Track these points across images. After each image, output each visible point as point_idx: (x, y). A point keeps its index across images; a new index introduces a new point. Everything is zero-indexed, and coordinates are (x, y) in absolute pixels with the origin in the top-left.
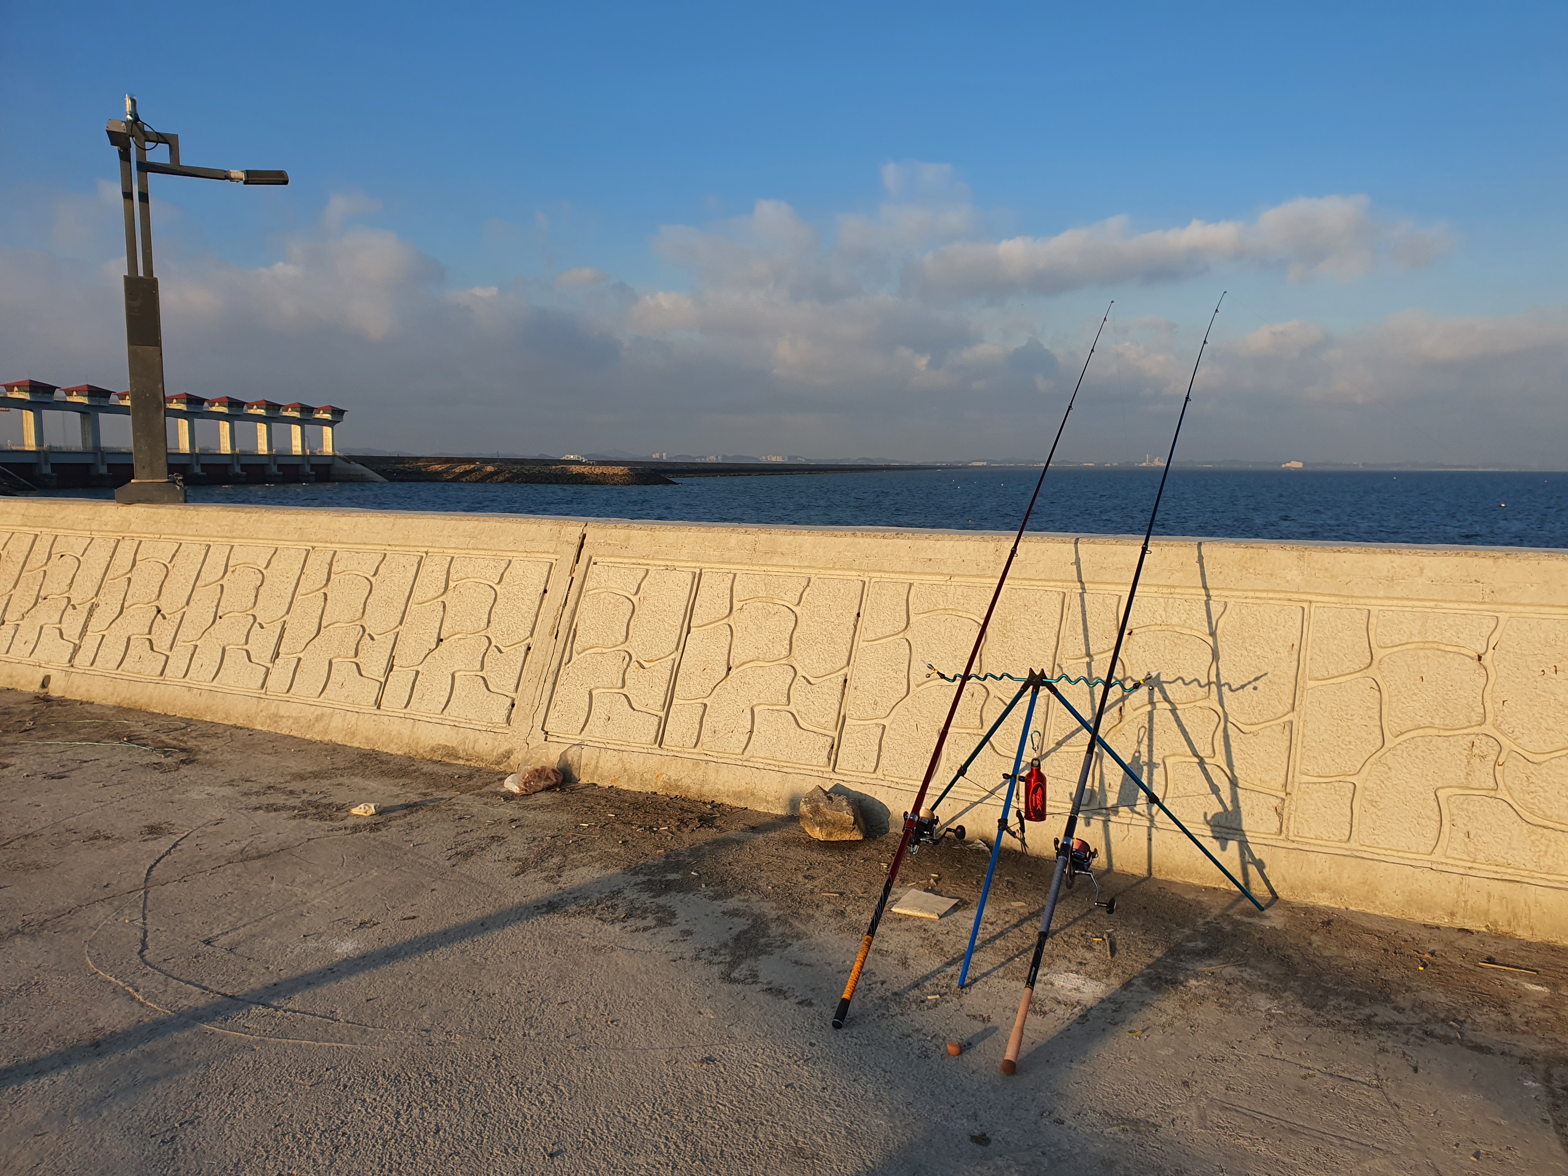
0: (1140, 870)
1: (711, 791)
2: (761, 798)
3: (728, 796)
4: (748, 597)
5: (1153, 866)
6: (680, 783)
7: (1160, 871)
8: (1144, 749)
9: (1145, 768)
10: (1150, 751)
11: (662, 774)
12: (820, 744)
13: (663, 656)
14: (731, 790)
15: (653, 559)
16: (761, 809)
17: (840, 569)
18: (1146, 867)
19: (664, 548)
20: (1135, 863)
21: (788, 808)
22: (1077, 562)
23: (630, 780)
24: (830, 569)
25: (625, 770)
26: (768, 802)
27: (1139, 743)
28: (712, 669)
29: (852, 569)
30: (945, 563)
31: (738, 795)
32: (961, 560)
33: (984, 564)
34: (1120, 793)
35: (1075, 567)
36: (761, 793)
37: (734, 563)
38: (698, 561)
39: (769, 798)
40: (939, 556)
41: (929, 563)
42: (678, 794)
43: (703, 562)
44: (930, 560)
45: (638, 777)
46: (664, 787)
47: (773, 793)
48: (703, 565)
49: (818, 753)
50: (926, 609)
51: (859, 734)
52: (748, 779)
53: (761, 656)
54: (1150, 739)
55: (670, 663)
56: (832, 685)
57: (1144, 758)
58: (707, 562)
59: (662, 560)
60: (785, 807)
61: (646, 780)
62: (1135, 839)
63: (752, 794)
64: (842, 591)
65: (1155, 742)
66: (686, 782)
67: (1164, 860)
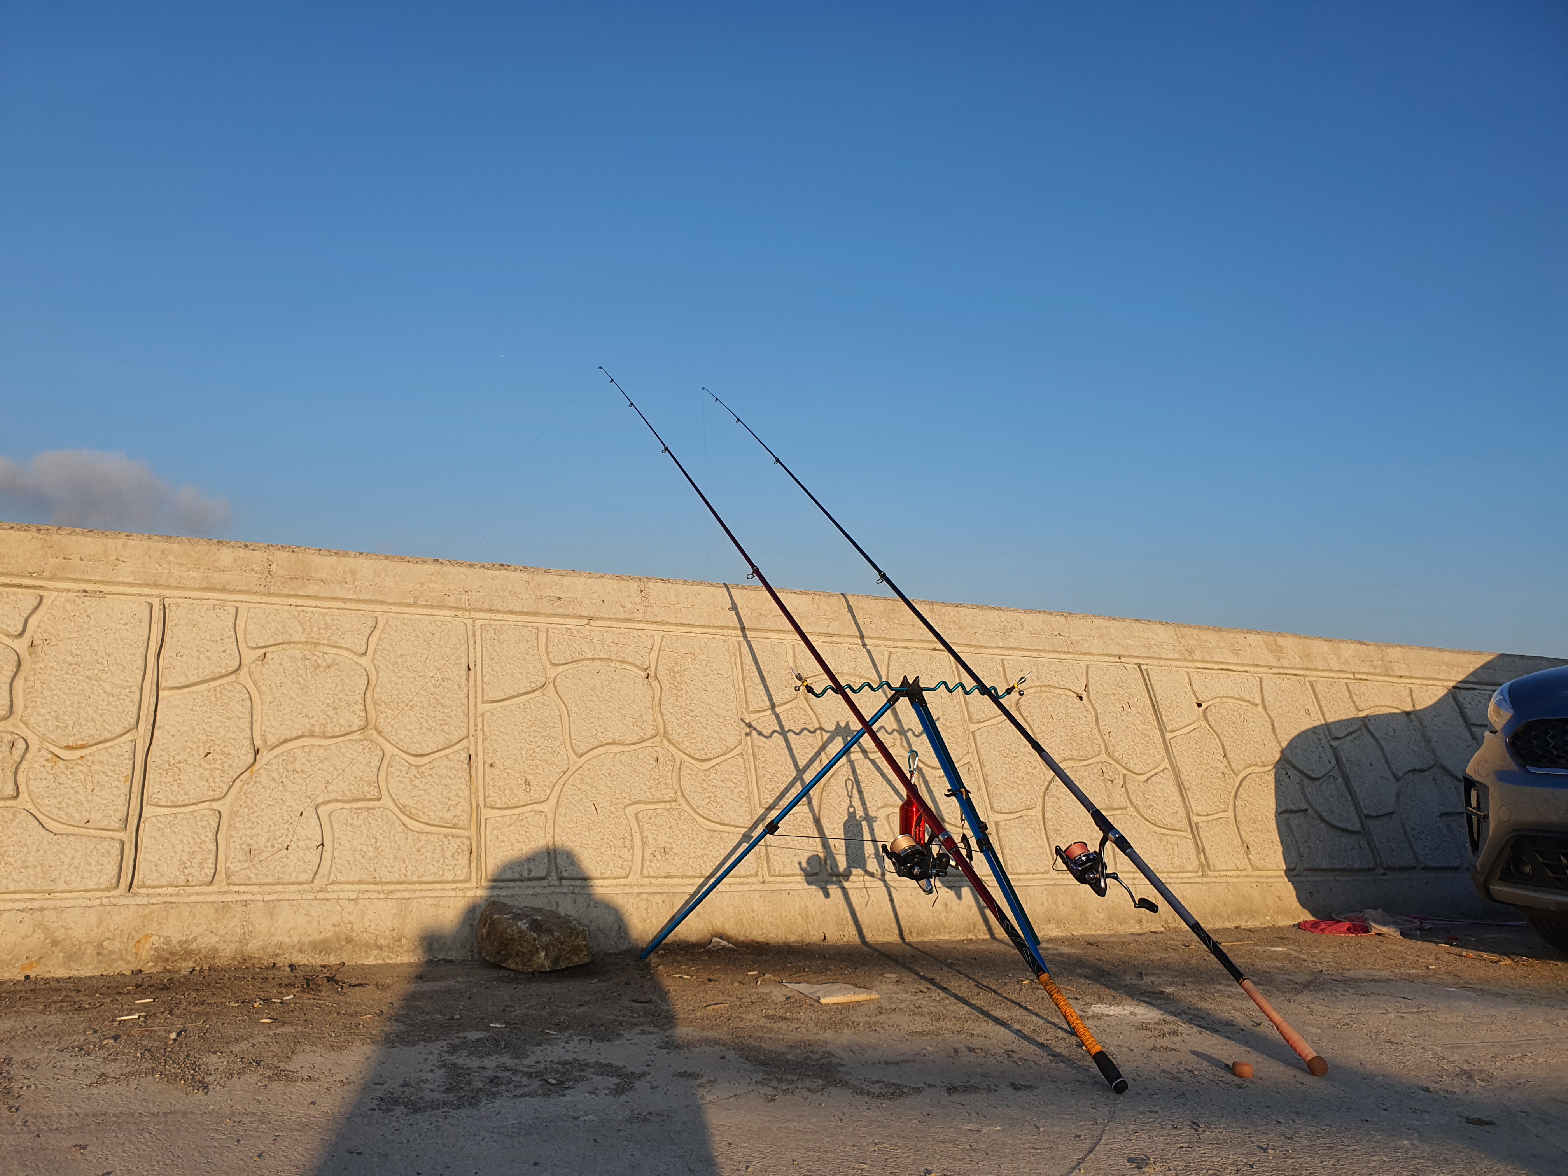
0: (893, 937)
1: (264, 948)
2: (368, 945)
3: (301, 951)
4: (272, 642)
5: (903, 929)
6: (193, 946)
7: (911, 933)
8: (856, 802)
9: (864, 824)
10: (864, 804)
11: (149, 936)
12: (452, 850)
13: (110, 736)
14: (306, 940)
15: (53, 578)
16: (370, 960)
17: (425, 606)
18: (897, 932)
19: (76, 561)
20: (886, 930)
21: (420, 951)
22: (734, 607)
23: (70, 958)
24: (410, 605)
25: (55, 943)
26: (380, 948)
27: (850, 797)
28: (223, 753)
29: (446, 607)
30: (580, 603)
31: (321, 947)
32: (600, 601)
33: (630, 606)
34: (847, 855)
35: (733, 612)
36: (366, 936)
37: (232, 592)
38: (157, 586)
39: (382, 942)
40: (571, 595)
41: (557, 603)
42: (191, 964)
43: (168, 587)
44: (559, 599)
45: (90, 951)
46: (158, 959)
47: (388, 933)
48: (167, 593)
49: (453, 862)
50: (570, 659)
51: (512, 828)
52: (336, 919)
53: (317, 730)
54: (860, 792)
55: (128, 747)
56: (452, 765)
57: (860, 813)
58: (176, 588)
59: (75, 580)
60: (414, 951)
61: (112, 953)
62: (878, 902)
63: (349, 940)
64: (437, 635)
65: (865, 795)
66: (207, 941)
67: (912, 920)
